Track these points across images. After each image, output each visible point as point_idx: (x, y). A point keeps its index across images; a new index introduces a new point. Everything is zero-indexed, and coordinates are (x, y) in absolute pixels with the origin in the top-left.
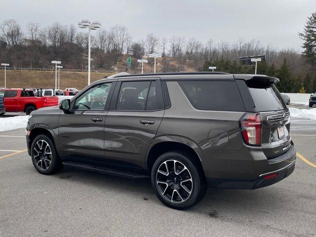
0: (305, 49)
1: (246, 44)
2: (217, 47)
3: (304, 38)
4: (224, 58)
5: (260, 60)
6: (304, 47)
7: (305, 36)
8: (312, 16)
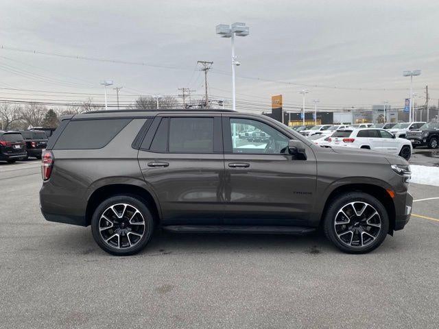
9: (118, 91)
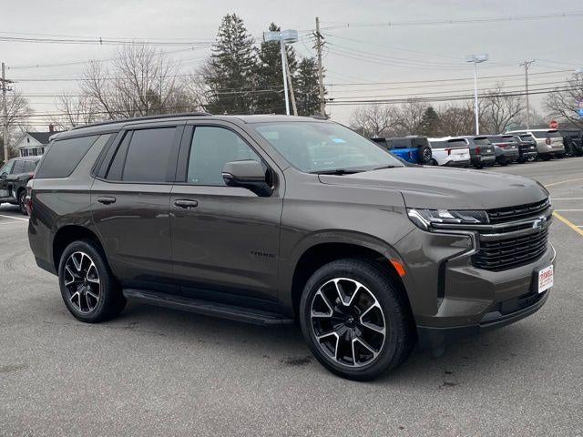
9: (527, 68)
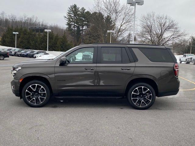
0: (67, 26)
1: (28, 18)
2: (8, 18)
3: (66, 19)
4: (22, 27)
5: (50, 31)
6: (67, 25)
7: (67, 19)
8: (70, 7)
